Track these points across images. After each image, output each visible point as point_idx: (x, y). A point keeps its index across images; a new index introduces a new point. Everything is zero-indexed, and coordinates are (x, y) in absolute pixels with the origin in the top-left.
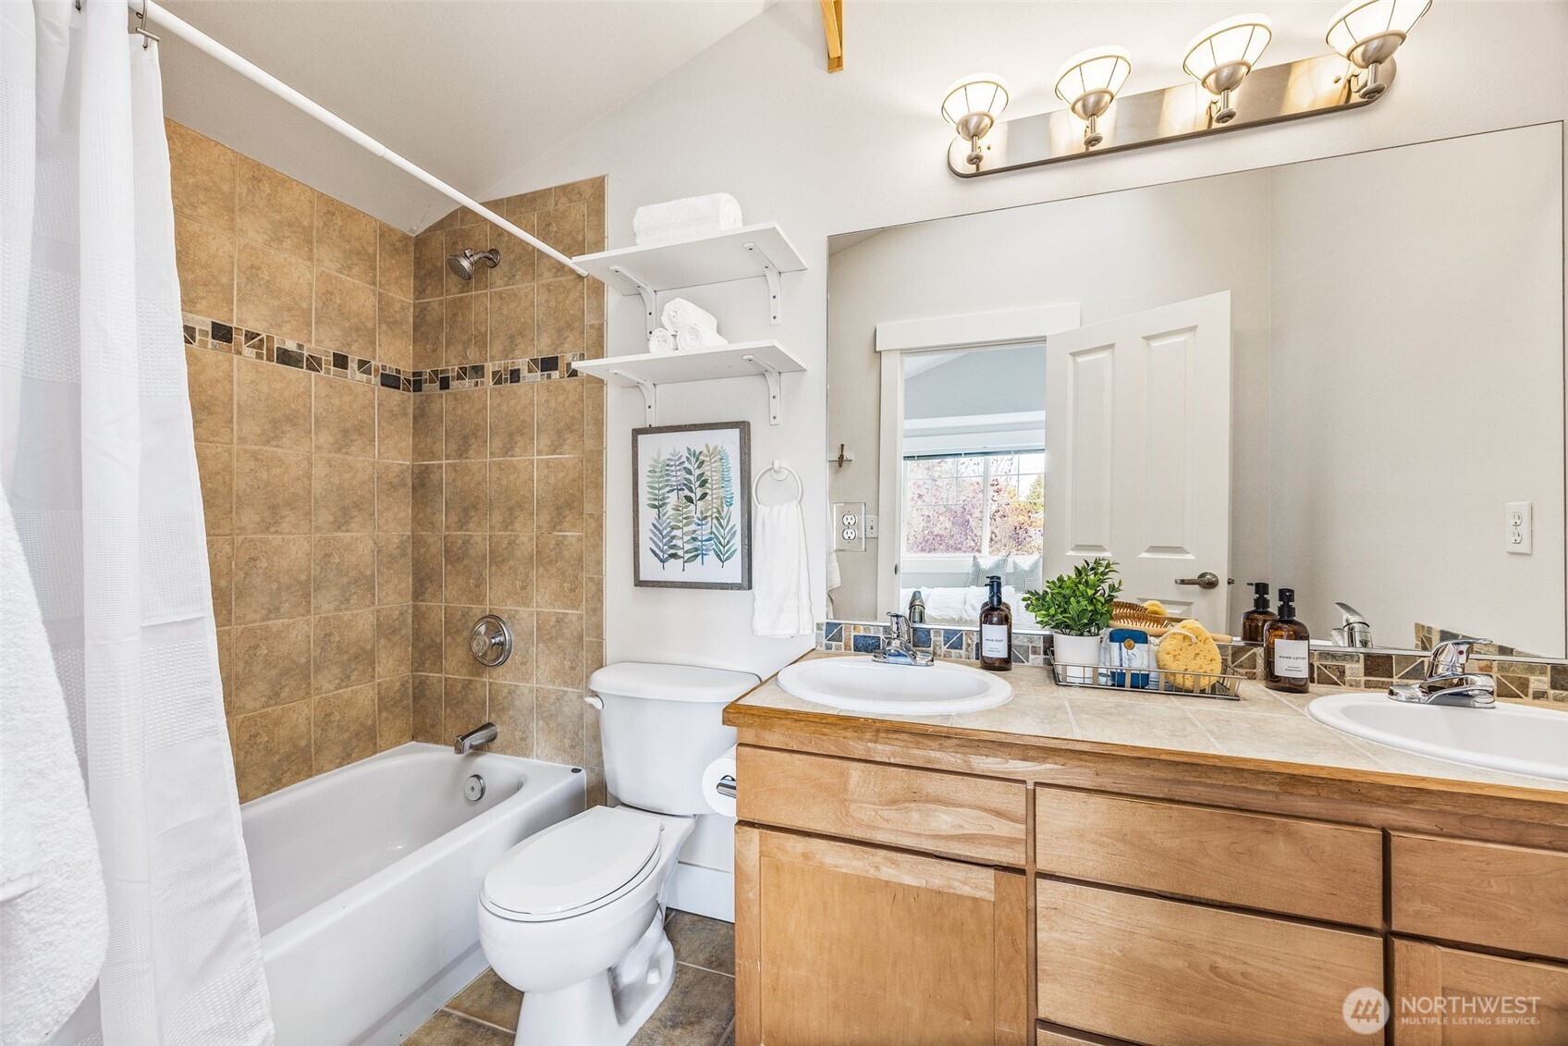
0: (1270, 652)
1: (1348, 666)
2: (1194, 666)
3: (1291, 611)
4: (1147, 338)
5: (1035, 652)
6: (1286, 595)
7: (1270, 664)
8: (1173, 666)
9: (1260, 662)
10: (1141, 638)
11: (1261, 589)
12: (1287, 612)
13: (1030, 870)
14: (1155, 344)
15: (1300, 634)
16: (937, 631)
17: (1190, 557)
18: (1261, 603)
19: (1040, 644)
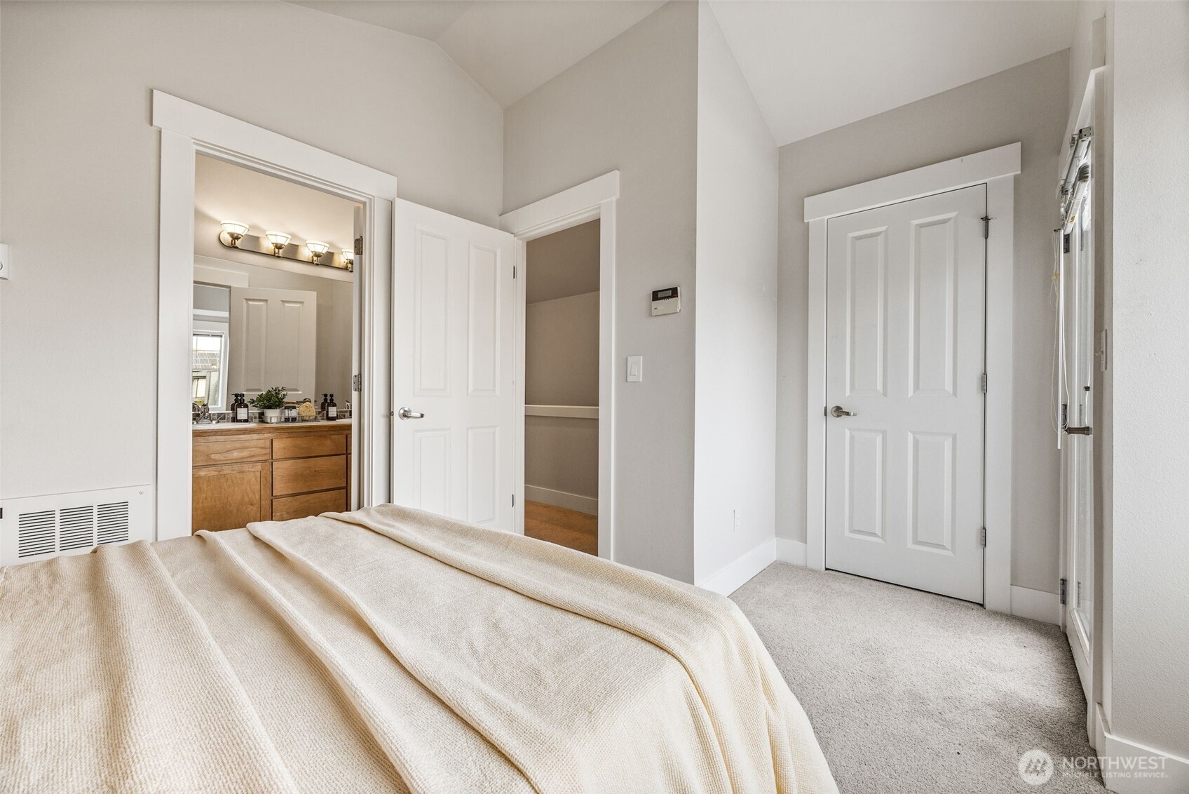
0: (327, 412)
1: (346, 414)
2: (308, 414)
3: (333, 400)
4: (283, 302)
5: (255, 418)
6: (332, 396)
7: (327, 414)
8: (304, 414)
9: (325, 415)
10: (295, 408)
11: (326, 395)
12: (332, 400)
13: (271, 461)
14: (287, 305)
15: (334, 405)
16: (214, 414)
17: (300, 392)
18: (326, 400)
19: (257, 415)
